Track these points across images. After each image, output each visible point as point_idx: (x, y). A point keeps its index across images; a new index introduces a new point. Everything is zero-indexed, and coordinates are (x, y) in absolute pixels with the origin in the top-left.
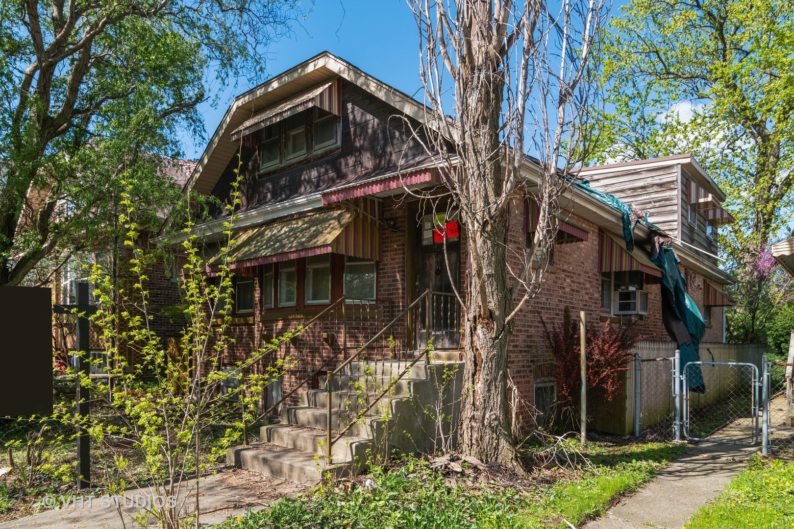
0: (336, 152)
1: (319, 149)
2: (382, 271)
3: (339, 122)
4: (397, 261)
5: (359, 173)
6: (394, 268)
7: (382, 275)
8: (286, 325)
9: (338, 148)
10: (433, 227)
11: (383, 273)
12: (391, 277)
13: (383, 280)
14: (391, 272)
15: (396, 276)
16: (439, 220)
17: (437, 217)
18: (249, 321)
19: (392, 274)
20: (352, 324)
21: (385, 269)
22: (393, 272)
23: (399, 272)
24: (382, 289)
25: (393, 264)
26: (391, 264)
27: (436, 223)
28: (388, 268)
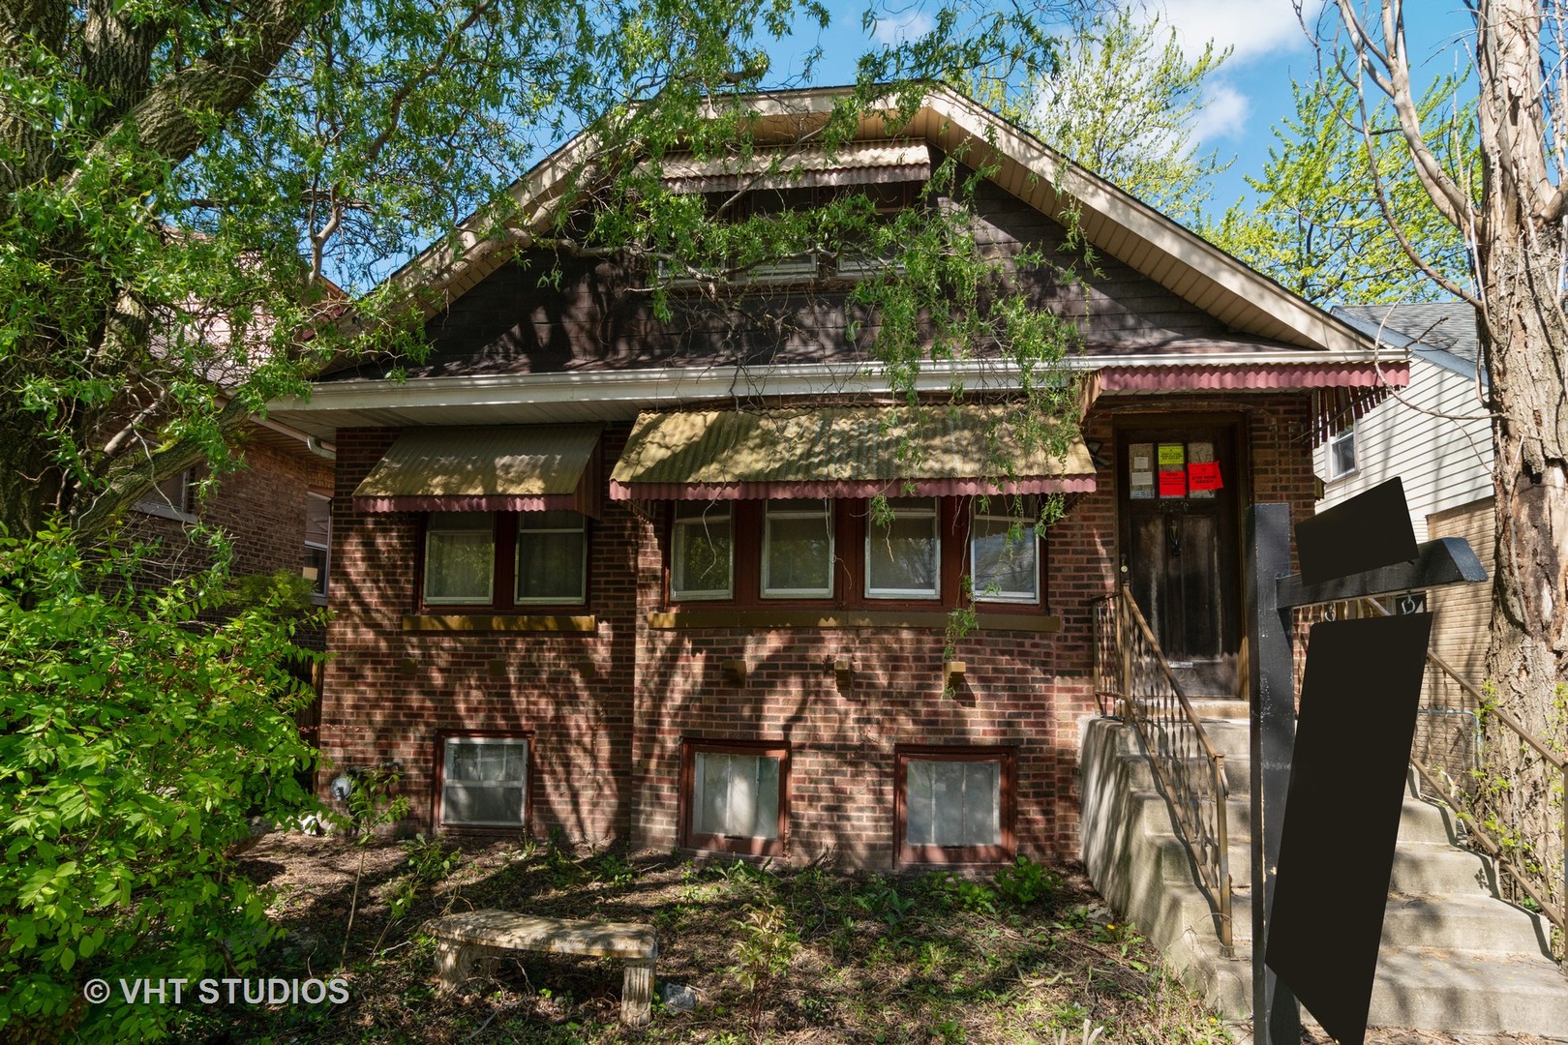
4: (1098, 522)
6: (1091, 536)
10: (1155, 466)
11: (1061, 544)
12: (1082, 552)
13: (1061, 557)
14: (1083, 544)
15: (1096, 552)
16: (1165, 456)
17: (1163, 450)
18: (579, 626)
19: (1086, 548)
20: (996, 643)
21: (1065, 536)
22: (1089, 543)
23: (1104, 544)
24: (1059, 575)
25: (1088, 527)
26: (1082, 527)
27: (1161, 461)
28: (1073, 536)
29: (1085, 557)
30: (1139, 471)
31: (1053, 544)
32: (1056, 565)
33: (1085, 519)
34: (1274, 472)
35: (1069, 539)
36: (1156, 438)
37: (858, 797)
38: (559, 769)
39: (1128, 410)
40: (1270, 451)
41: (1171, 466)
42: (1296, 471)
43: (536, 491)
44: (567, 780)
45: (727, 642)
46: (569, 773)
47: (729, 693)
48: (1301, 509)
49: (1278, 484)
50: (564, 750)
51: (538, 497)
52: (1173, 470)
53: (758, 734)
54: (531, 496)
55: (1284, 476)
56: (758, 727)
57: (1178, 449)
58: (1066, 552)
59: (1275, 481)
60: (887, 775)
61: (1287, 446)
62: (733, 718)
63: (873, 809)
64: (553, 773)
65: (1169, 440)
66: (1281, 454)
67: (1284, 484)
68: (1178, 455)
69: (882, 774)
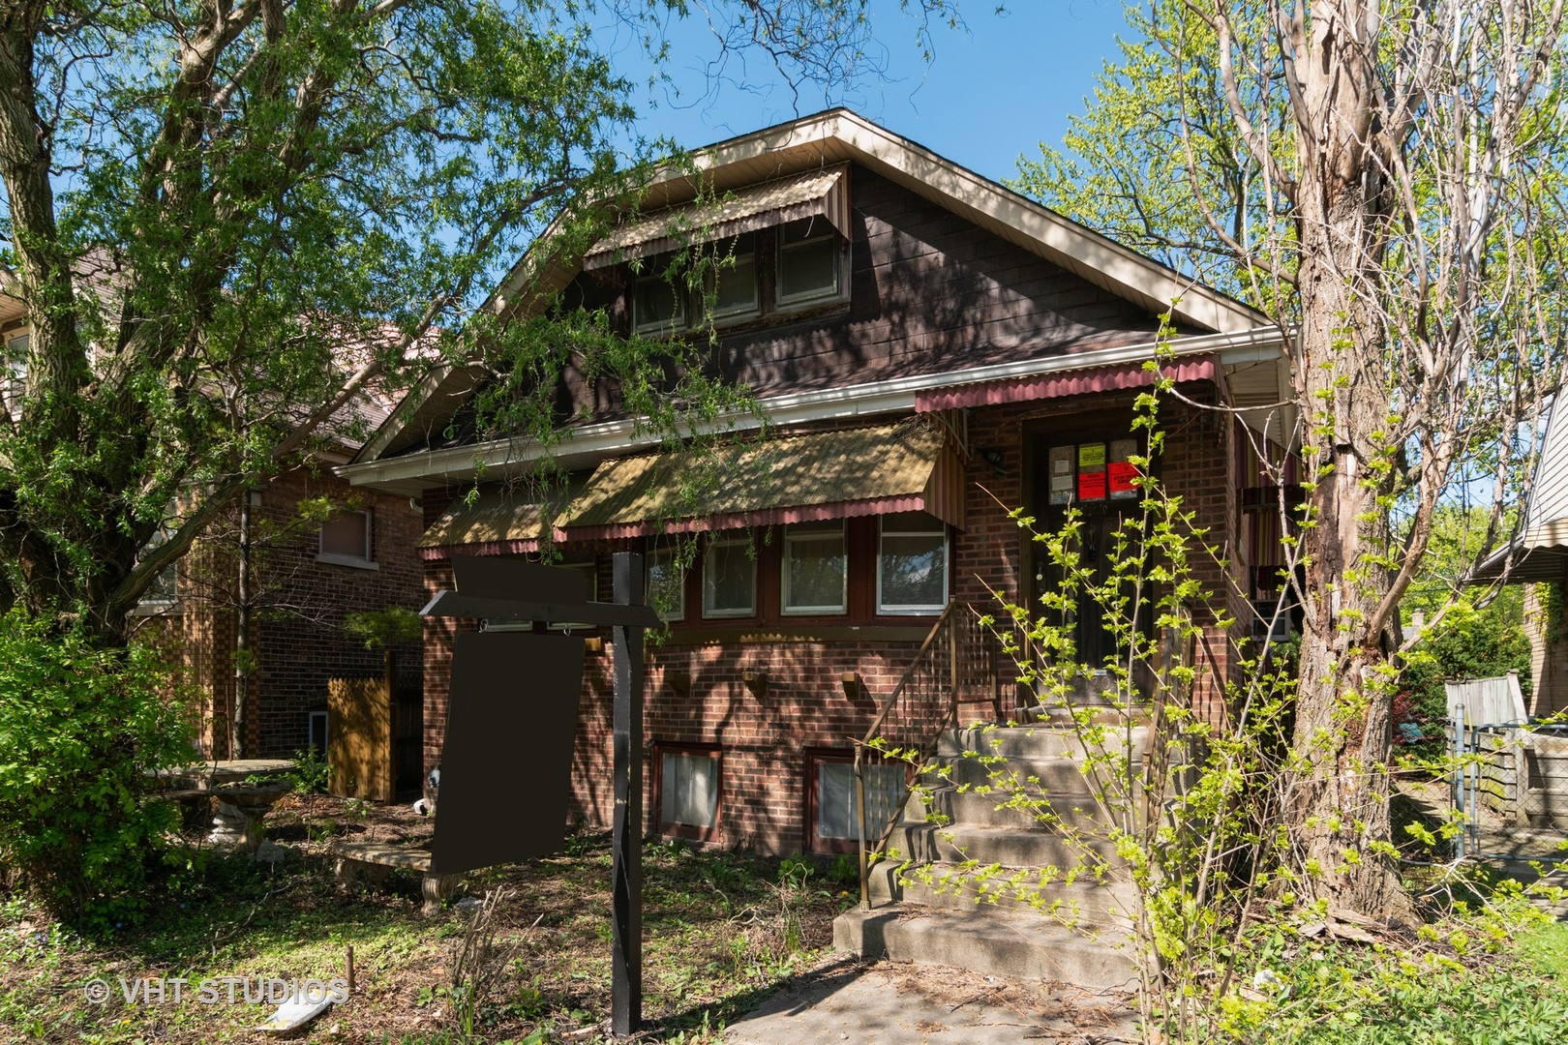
0: (838, 312)
1: (791, 302)
2: (964, 552)
3: (846, 252)
4: (1002, 532)
5: (900, 358)
6: (998, 546)
7: (964, 559)
8: (729, 655)
9: (842, 305)
10: (1076, 471)
11: (968, 555)
12: (987, 563)
13: (967, 568)
14: (988, 554)
15: (1001, 562)
16: (1086, 458)
17: (1083, 451)
18: (590, 646)
19: (991, 558)
20: (899, 654)
21: (972, 547)
22: (994, 554)
23: (1007, 553)
24: (966, 586)
25: (993, 538)
26: (988, 538)
27: (1082, 463)
28: (979, 547)
29: (990, 567)
30: (1060, 475)
31: (961, 556)
32: (963, 576)
33: (991, 529)
34: (1182, 467)
35: (975, 551)
36: (1078, 438)
37: (774, 792)
38: (582, 767)
39: (1035, 415)
40: (1178, 444)
41: (1093, 467)
42: (1207, 464)
43: (533, 535)
44: (587, 776)
45: (677, 658)
46: (587, 770)
47: (680, 702)
48: (1211, 505)
49: (1187, 480)
50: (586, 751)
51: (533, 540)
52: (1095, 471)
53: (700, 738)
54: (528, 540)
55: (1194, 471)
56: (700, 731)
57: (1100, 449)
58: (972, 563)
59: (1184, 476)
60: (797, 774)
61: (1198, 438)
62: (682, 723)
63: (786, 804)
64: (577, 769)
65: (1090, 440)
66: (1191, 447)
67: (1193, 479)
68: (1099, 456)
69: (793, 773)
